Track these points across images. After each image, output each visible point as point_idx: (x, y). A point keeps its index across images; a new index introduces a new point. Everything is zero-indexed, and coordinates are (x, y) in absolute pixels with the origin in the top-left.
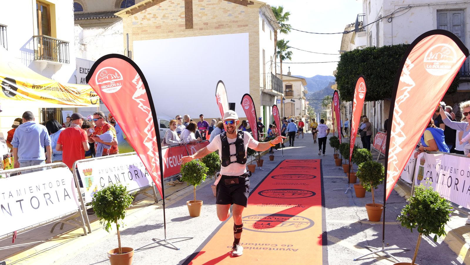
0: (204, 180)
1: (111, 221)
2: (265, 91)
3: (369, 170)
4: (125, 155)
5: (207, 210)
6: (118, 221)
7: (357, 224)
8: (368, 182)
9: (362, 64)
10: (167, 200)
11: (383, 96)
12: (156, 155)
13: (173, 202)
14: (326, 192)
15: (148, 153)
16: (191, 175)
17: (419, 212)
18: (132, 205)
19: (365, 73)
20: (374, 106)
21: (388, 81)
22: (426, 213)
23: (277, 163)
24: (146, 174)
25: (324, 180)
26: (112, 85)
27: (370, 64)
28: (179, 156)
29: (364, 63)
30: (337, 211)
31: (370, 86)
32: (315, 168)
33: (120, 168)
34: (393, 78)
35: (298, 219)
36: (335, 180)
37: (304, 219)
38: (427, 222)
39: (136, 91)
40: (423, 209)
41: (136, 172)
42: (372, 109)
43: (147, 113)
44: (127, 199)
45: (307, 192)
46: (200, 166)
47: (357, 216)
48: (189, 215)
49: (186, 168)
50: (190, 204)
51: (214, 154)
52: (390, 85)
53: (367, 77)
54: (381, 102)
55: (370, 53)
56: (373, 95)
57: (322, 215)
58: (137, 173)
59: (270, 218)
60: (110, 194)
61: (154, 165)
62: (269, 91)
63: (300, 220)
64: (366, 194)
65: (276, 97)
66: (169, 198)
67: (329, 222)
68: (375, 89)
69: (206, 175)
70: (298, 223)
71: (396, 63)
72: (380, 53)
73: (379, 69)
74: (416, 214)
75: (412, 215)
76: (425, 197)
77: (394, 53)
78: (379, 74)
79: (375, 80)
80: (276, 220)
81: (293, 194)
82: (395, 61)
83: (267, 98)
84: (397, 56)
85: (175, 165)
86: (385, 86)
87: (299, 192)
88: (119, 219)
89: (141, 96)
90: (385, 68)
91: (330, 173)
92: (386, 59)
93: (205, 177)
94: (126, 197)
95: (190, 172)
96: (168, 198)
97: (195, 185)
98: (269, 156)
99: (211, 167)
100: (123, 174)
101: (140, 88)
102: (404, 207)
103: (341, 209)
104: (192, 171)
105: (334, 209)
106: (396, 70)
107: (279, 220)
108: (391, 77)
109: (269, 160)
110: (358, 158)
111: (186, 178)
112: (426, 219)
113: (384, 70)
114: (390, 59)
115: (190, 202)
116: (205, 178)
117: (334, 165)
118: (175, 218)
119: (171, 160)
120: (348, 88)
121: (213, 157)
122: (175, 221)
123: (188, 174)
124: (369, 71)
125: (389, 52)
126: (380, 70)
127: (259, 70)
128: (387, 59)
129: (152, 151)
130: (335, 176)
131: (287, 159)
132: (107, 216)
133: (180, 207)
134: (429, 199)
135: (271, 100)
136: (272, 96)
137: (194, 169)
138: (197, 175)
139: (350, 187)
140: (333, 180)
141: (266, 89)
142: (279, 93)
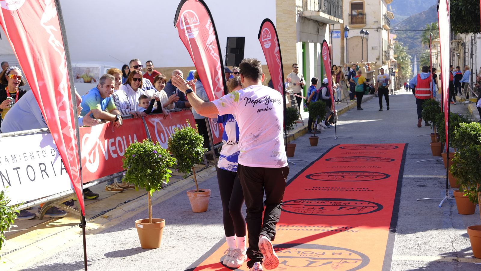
0: (168, 180)
2: (307, 14)
3: (473, 162)
4: (21, 135)
7: (450, 263)
8: (471, 184)
10: (105, 220)
13: (114, 223)
14: (402, 204)
16: (142, 172)
18: (15, 226)
23: (321, 151)
24: (63, 170)
25: (404, 182)
28: (130, 136)
30: (417, 239)
32: (393, 160)
33: (10, 160)
35: (341, 254)
36: (424, 183)
37: (353, 254)
41: (42, 166)
43: (60, 53)
44: (5, 214)
45: (366, 204)
46: (158, 154)
47: (452, 249)
48: (140, 246)
49: (133, 158)
50: (141, 226)
51: (192, 132)
57: (387, 247)
58: (44, 169)
59: (290, 252)
62: (314, 14)
63: (345, 255)
64: (476, 209)
65: (328, 25)
66: (108, 216)
67: (396, 259)
69: (171, 172)
70: (339, 261)
80: (299, 255)
81: (341, 208)
83: (311, 28)
85: (122, 154)
87: (353, 203)
91: (418, 169)
93: (168, 175)
95: (140, 166)
96: (106, 213)
97: (150, 190)
98: (310, 137)
99: (187, 158)
100: (16, 170)
103: (424, 236)
104: (144, 165)
105: (410, 236)
107: (305, 255)
109: (309, 144)
110: (462, 140)
111: (133, 176)
115: (143, 222)
116: (170, 177)
117: (428, 154)
118: (114, 251)
119: (113, 144)
120: (458, 8)
121: (190, 138)
122: (112, 257)
123: (136, 170)
130: (425, 175)
131: (343, 143)
133: (126, 232)
135: (318, 32)
136: (320, 25)
137: (148, 160)
138: (153, 172)
139: (449, 196)
140: (420, 182)
141: (307, 9)
142: (333, 17)
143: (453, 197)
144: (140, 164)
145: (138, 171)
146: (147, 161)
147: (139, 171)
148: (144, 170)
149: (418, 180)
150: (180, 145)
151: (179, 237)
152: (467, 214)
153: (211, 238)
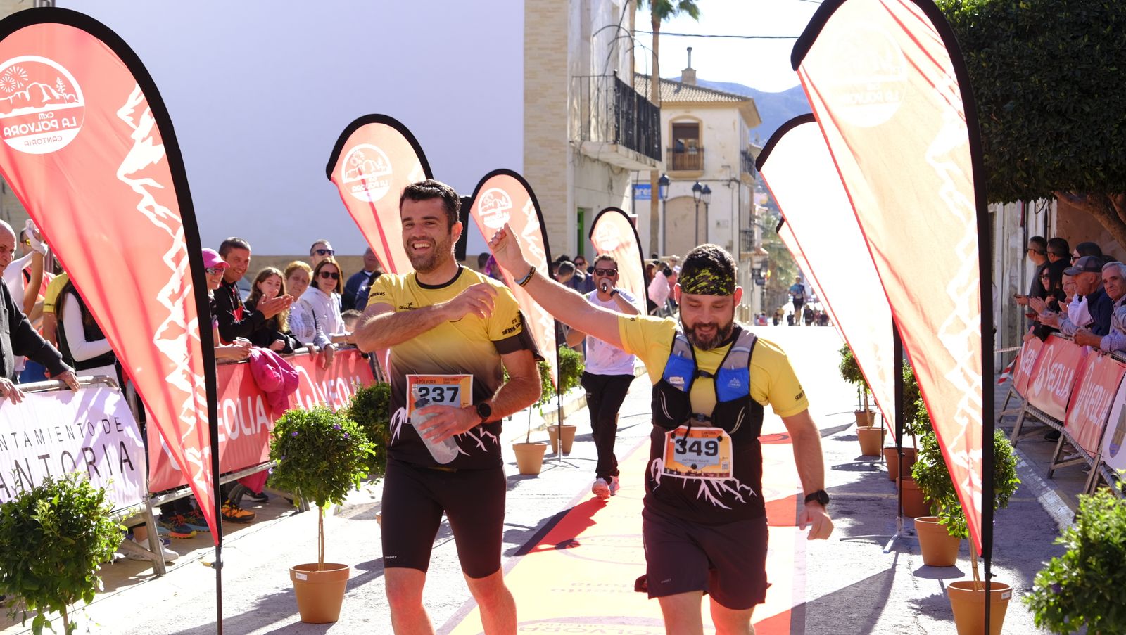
1: (48, 606)
2: (589, 149)
5: (363, 602)
6: (69, 608)
9: (969, 56)
11: (1052, 183)
12: (197, 385)
15: (169, 379)
16: (309, 466)
17: (1088, 578)
19: (983, 90)
20: (1024, 223)
21: (1068, 127)
22: (1110, 581)
26: (46, 125)
27: (1003, 57)
28: (249, 399)
29: (979, 51)
31: (1001, 143)
33: (32, 438)
34: (1089, 113)
36: (851, 506)
38: (1114, 610)
39: (130, 150)
40: (1102, 568)
41: (88, 454)
42: (1016, 232)
43: (170, 231)
46: (343, 432)
48: (300, 620)
49: (293, 438)
50: (303, 577)
52: (1078, 142)
53: (992, 108)
54: (1046, 207)
55: (1003, 14)
56: (1011, 178)
58: (92, 459)
60: (49, 511)
61: (192, 421)
65: (631, 173)
68: (1019, 155)
69: (366, 468)
71: (1104, 56)
72: (1043, 16)
73: (1033, 78)
74: (1078, 586)
75: (1068, 590)
76: (1108, 529)
77: (1096, 18)
78: (1036, 97)
79: (1019, 123)
82: (1098, 47)
83: (597, 176)
84: (1108, 29)
85: (234, 435)
86: (1058, 146)
88: (75, 601)
89: (149, 171)
90: (1060, 76)
92: (1063, 40)
94: (101, 527)
95: (306, 454)
97: (325, 504)
100: (43, 459)
101: (144, 140)
102: (1046, 567)
104: (315, 452)
106: (1102, 84)
108: (1083, 110)
111: (292, 476)
112: (1108, 598)
113: (1053, 84)
114: (1080, 40)
123: (297, 462)
124: (998, 84)
125: (1077, 11)
126: (1039, 81)
127: (566, 61)
128: (1069, 41)
129: (184, 372)
130: (852, 491)
132: (36, 588)
134: (1120, 537)
135: (611, 187)
136: (616, 171)
137: (323, 443)
138: (332, 466)
139: (903, 532)
140: (842, 505)
141: (589, 139)
142: (642, 155)
143: (912, 534)
144: (305, 451)
145: (303, 464)
146: (320, 445)
147: (305, 466)
148: (315, 463)
149: (839, 502)
150: (367, 417)
151: (371, 602)
152: (941, 567)
153: (437, 604)
